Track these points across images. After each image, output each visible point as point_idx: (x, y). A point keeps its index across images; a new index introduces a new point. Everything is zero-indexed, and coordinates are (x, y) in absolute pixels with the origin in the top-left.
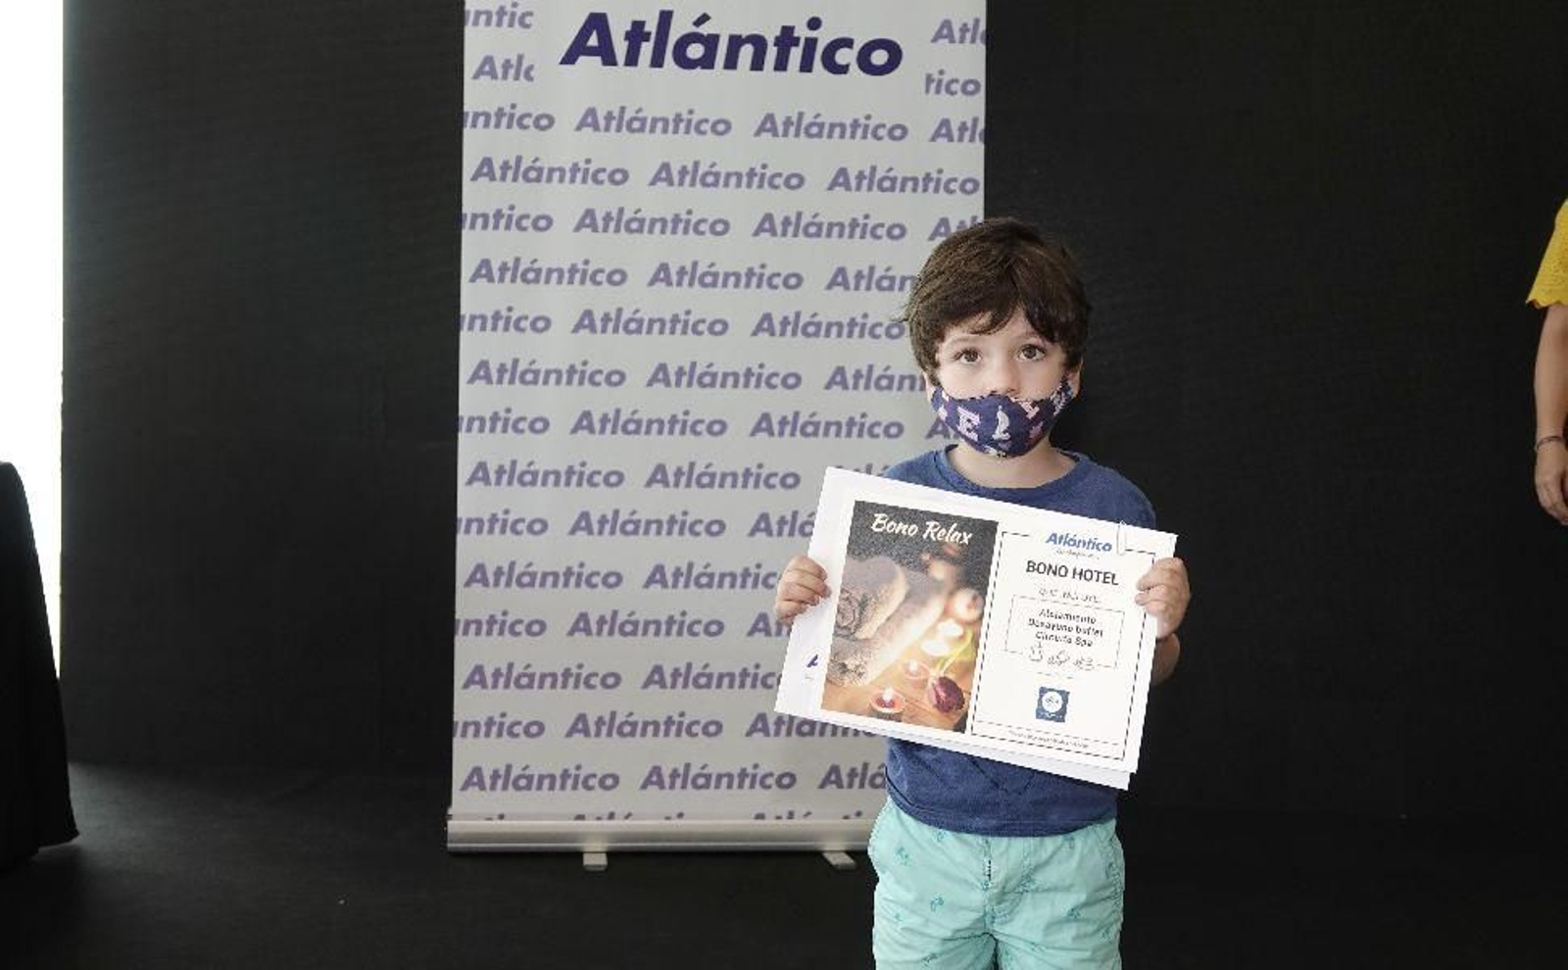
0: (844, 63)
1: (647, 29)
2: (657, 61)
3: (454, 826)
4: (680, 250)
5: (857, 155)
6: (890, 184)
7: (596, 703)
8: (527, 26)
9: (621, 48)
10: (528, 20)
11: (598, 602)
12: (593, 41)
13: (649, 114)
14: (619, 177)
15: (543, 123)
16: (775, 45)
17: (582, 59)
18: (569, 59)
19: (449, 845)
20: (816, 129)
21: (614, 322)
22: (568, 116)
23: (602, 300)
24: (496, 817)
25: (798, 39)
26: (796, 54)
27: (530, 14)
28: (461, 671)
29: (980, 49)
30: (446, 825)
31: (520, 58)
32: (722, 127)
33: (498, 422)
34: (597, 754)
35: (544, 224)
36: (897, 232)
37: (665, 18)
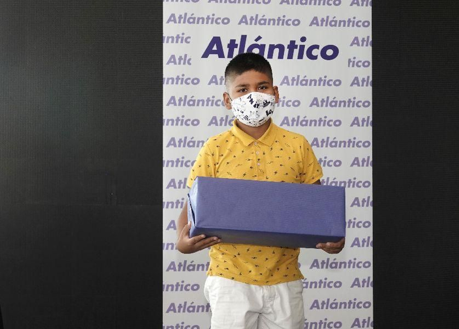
0: (316, 55)
1: (236, 43)
5: (322, 92)
6: (334, 104)
8: (189, 42)
9: (226, 50)
10: (188, 40)
12: (215, 48)
15: (196, 81)
16: (288, 48)
17: (210, 56)
18: (205, 55)
20: (305, 82)
22: (205, 79)
25: (297, 46)
26: (296, 52)
27: (189, 37)
29: (370, 48)
31: (186, 56)
35: (196, 122)
36: (338, 123)
37: (244, 38)
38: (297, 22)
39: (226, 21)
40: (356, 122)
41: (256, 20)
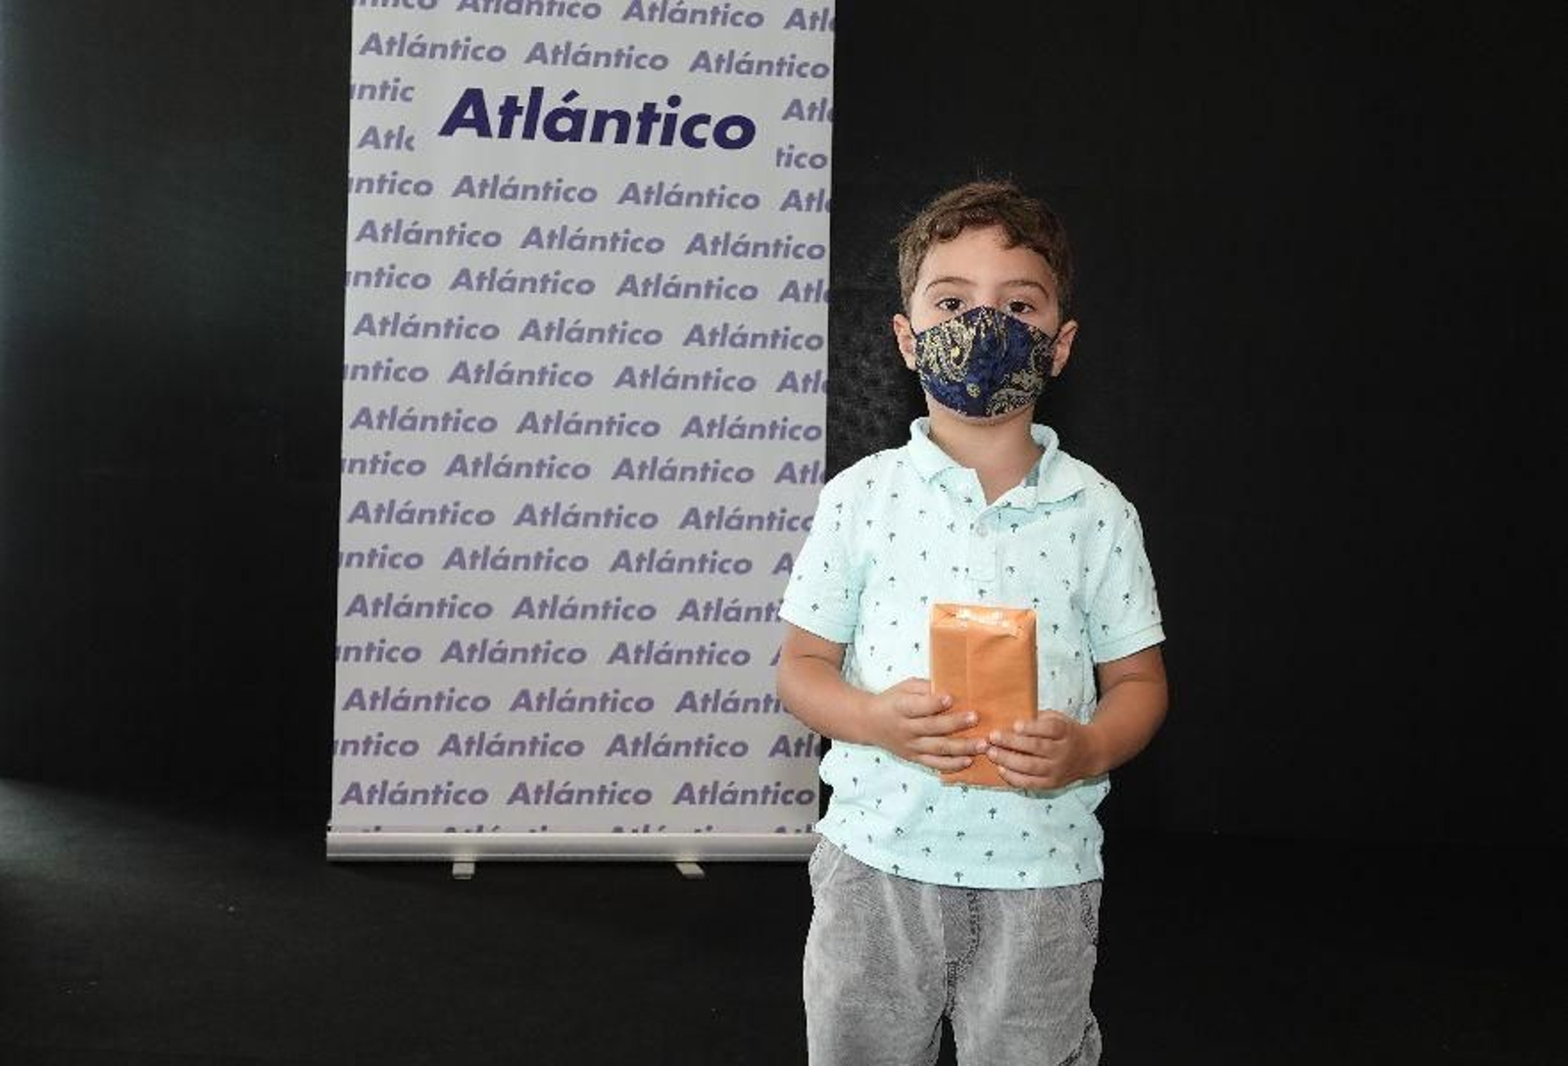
0: (702, 137)
1: (519, 104)
2: (529, 133)
3: (332, 837)
4: (549, 307)
5: (715, 222)
6: (742, 248)
7: (467, 725)
8: (409, 100)
9: (495, 121)
10: (409, 94)
11: (469, 632)
12: (469, 114)
13: (521, 181)
14: (493, 239)
15: (424, 188)
16: (638, 120)
17: (459, 131)
18: (448, 130)
19: (328, 855)
20: (675, 198)
21: (487, 373)
22: (445, 185)
23: (476, 353)
24: (373, 828)
25: (659, 115)
26: (657, 129)
27: (412, 88)
28: (341, 695)
29: (827, 126)
30: (325, 836)
31: (402, 129)
32: (588, 195)
33: (380, 464)
34: (467, 771)
35: (422, 281)
36: (749, 293)
37: (537, 94)
38: (660, 62)
39: (497, 54)
40: (791, 291)
41: (566, 54)
